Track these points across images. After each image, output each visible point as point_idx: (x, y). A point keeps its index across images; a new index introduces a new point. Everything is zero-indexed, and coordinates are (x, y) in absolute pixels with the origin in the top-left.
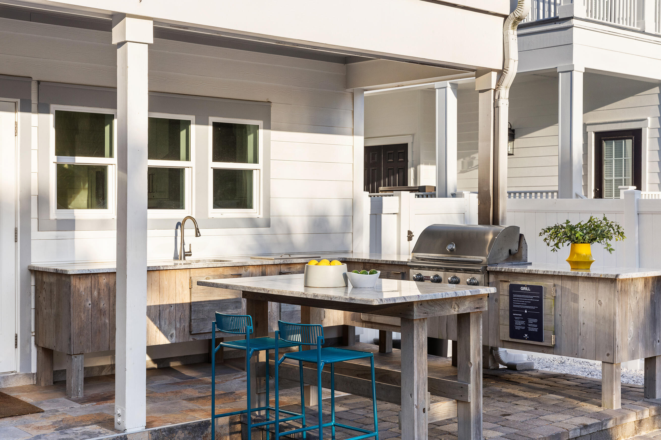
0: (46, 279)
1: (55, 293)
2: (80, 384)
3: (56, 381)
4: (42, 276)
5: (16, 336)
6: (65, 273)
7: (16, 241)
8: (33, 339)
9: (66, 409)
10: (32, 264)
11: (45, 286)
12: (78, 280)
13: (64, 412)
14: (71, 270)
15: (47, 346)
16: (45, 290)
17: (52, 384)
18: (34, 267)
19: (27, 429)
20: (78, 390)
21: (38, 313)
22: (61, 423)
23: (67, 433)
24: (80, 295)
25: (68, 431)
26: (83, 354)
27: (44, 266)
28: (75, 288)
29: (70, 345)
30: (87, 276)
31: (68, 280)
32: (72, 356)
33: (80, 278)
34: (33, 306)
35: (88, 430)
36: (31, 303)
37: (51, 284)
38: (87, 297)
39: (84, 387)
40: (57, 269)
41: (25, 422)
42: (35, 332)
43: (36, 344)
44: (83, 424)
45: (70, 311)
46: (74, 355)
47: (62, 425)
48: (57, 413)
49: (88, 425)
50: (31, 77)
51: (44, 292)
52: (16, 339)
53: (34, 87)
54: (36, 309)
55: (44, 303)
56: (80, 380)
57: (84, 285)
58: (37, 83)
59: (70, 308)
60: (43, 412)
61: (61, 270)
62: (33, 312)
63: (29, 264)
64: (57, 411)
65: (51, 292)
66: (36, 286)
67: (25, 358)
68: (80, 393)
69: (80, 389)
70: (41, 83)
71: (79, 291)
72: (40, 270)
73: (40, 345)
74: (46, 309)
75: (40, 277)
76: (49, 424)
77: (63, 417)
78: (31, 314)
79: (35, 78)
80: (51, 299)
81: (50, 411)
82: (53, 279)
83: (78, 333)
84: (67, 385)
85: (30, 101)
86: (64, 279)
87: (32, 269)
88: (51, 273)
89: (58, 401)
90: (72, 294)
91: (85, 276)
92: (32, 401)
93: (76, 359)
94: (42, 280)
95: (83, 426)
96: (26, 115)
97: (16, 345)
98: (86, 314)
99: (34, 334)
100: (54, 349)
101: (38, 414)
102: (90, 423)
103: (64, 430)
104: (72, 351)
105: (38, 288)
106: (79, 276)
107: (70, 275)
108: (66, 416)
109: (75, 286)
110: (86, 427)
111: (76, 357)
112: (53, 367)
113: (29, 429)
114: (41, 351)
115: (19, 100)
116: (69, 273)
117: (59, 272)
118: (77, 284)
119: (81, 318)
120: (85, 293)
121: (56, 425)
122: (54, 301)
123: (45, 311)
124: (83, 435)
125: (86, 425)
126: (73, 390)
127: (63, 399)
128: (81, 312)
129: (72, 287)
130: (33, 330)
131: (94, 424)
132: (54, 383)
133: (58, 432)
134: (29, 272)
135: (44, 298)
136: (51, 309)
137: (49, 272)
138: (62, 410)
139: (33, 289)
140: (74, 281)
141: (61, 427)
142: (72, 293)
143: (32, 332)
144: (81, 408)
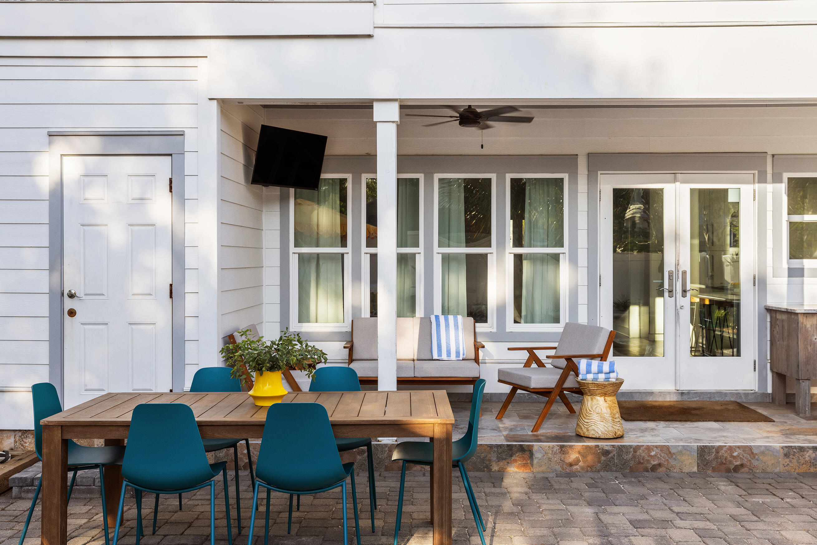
0: (779, 316)
1: (786, 328)
2: (807, 404)
3: (788, 402)
4: (776, 314)
5: (755, 362)
6: (794, 312)
7: (754, 285)
8: (769, 365)
9: (794, 422)
10: (768, 304)
11: (778, 322)
12: (805, 318)
13: (792, 424)
14: (799, 310)
15: (780, 371)
16: (778, 326)
17: (785, 403)
18: (769, 307)
19: (760, 431)
20: (805, 410)
21: (773, 344)
22: (787, 431)
23: (791, 438)
24: (807, 331)
25: (792, 437)
26: (810, 380)
27: (777, 306)
28: (803, 324)
29: (798, 371)
30: (813, 315)
31: (796, 317)
32: (800, 381)
33: (807, 316)
34: (769, 338)
35: (809, 438)
36: (767, 336)
37: (783, 321)
38: (813, 332)
39: (811, 409)
40: (787, 309)
41: (758, 427)
42: (771, 359)
43: (771, 369)
44: (806, 434)
45: (798, 343)
46: (801, 380)
47: (788, 432)
48: (785, 424)
49: (810, 435)
50: (766, 152)
51: (777, 327)
52: (755, 364)
53: (769, 159)
54: (771, 341)
55: (777, 336)
56: (807, 401)
57: (811, 323)
58: (772, 157)
59: (798, 341)
60: (774, 421)
61: (790, 309)
62: (769, 343)
63: (765, 304)
64: (786, 423)
65: (783, 327)
66: (771, 322)
67: (762, 380)
68: (807, 412)
69: (807, 409)
70: (775, 157)
71: (806, 327)
72: (774, 309)
73: (774, 370)
74: (779, 341)
75: (774, 315)
76: (777, 430)
77: (790, 427)
78: (767, 345)
79: (770, 152)
80: (783, 333)
81: (780, 422)
82: (784, 317)
83: (805, 362)
84: (796, 404)
85: (766, 171)
86: (793, 316)
87: (768, 308)
88: (783, 311)
89: (788, 416)
90: (800, 330)
91: (811, 315)
92: (766, 413)
93: (803, 383)
94: (776, 317)
95: (806, 435)
96: (762, 185)
97: (755, 369)
98: (812, 347)
99: (769, 361)
100: (785, 374)
101: (770, 422)
102: (812, 434)
103: (789, 436)
104: (800, 376)
105: (772, 324)
106: (806, 315)
107: (798, 314)
108: (793, 427)
109: (803, 323)
110: (807, 436)
111: (803, 382)
112: (785, 390)
113: (761, 431)
114: (775, 376)
115: (756, 172)
116: (796, 312)
117: (789, 311)
118: (804, 322)
119: (808, 350)
120: (811, 329)
121: (783, 432)
122: (786, 334)
123: (778, 342)
124: (804, 441)
125: (808, 435)
126: (801, 408)
127: (792, 415)
128: (807, 344)
129: (800, 324)
130: (769, 358)
131: (815, 435)
132: (787, 403)
133: (784, 436)
134: (765, 311)
135: (777, 332)
136: (783, 341)
137: (781, 311)
138: (790, 422)
139: (768, 325)
140: (801, 318)
141: (787, 433)
142: (800, 328)
143: (768, 360)
144: (806, 423)
